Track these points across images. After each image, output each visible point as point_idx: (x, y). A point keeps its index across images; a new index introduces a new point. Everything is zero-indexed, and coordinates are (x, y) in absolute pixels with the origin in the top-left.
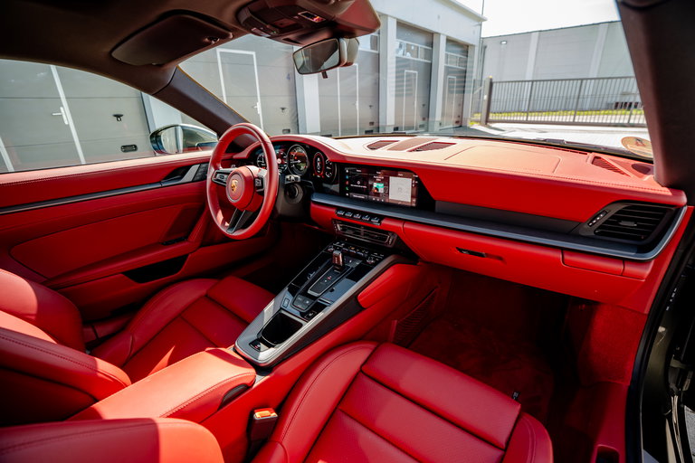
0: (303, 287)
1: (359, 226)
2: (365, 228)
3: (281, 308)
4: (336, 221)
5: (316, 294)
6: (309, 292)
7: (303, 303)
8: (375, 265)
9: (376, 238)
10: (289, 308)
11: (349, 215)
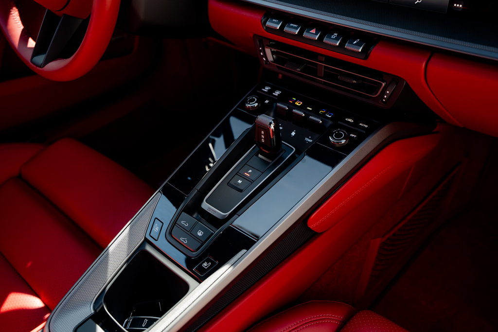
0: (194, 192)
1: (314, 55)
2: (329, 60)
3: (146, 241)
4: (264, 42)
5: (218, 213)
6: (205, 205)
7: (190, 233)
8: (348, 149)
9: (353, 86)
10: (162, 243)
11: (294, 30)
